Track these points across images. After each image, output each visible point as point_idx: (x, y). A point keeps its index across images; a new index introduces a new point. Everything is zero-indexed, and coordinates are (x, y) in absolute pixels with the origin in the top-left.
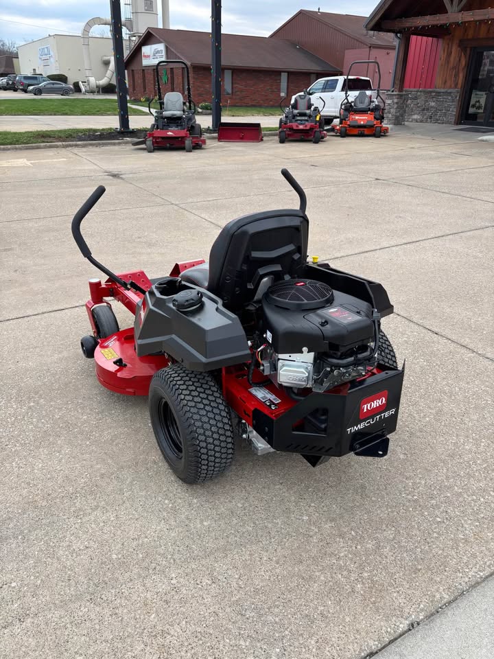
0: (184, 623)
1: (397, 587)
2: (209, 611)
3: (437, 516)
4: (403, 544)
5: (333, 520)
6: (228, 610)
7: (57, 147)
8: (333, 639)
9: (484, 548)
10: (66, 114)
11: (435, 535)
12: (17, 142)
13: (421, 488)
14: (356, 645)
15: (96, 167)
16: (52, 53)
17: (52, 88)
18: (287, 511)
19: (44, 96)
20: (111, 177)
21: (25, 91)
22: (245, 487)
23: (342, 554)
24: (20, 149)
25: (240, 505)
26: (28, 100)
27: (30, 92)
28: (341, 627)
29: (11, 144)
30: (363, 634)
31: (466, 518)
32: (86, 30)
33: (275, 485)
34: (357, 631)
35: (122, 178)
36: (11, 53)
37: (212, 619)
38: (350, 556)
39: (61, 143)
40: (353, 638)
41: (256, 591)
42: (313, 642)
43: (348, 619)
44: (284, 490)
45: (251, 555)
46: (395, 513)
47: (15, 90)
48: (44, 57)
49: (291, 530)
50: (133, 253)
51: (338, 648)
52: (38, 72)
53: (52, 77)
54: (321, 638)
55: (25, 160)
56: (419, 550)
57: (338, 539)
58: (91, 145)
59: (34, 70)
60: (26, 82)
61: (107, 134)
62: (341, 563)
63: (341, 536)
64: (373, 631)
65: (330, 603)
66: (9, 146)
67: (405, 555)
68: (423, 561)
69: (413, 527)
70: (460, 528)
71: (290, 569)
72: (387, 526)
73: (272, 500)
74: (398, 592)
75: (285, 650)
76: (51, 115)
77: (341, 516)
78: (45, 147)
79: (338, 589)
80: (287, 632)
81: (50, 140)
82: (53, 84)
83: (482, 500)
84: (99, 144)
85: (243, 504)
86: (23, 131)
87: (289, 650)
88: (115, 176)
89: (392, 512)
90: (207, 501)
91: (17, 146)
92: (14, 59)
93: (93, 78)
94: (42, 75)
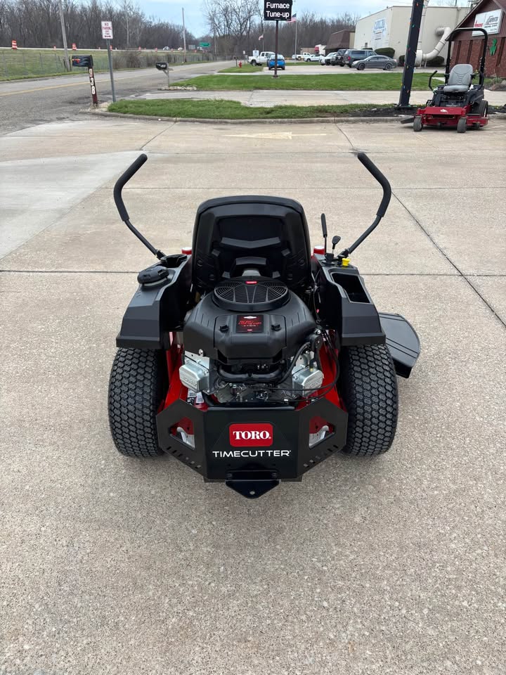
0: (17, 564)
1: (207, 643)
2: (41, 566)
3: (327, 600)
4: (259, 606)
5: (217, 546)
6: (55, 574)
7: (328, 122)
8: (103, 651)
9: (344, 663)
10: (370, 89)
11: (304, 617)
12: (295, 116)
13: (342, 562)
14: (115, 668)
15: (347, 143)
16: (386, 26)
17: (376, 62)
18: (186, 517)
19: (366, 71)
20: (352, 156)
21: (350, 66)
22: (172, 479)
23: (190, 583)
24: (295, 123)
25: (153, 492)
26: (351, 75)
27: (354, 67)
28: (120, 645)
29: (288, 117)
30: (131, 664)
31: (359, 621)
33: (200, 488)
34: (129, 657)
37: (37, 574)
38: (196, 588)
39: (333, 118)
40: (119, 661)
41: (88, 573)
42: (85, 642)
43: (132, 642)
44: (203, 497)
45: (116, 539)
46: (285, 573)
47: (342, 65)
48: (378, 30)
49: (171, 535)
51: (98, 660)
52: (369, 46)
53: (379, 52)
54: (94, 643)
55: (291, 133)
56: (269, 622)
57: (202, 566)
58: (362, 121)
59: (366, 44)
60: (353, 57)
61: (384, 110)
62: (181, 590)
63: (208, 566)
64: (142, 667)
65: (133, 618)
66: (286, 120)
67: (249, 618)
68: (260, 636)
69: (288, 596)
70: (340, 627)
71: (134, 569)
72: (261, 581)
73: (183, 500)
74: (203, 648)
75: (59, 633)
76: (356, 90)
77: (228, 547)
78: (318, 122)
79: (153, 611)
80: (75, 620)
81: (325, 115)
82: (378, 58)
83: (404, 611)
84: (371, 121)
85: (156, 492)
87: (61, 635)
89: (283, 570)
90: (132, 476)
91: (293, 120)
92: (351, 34)
93: (421, 51)
94: (371, 49)
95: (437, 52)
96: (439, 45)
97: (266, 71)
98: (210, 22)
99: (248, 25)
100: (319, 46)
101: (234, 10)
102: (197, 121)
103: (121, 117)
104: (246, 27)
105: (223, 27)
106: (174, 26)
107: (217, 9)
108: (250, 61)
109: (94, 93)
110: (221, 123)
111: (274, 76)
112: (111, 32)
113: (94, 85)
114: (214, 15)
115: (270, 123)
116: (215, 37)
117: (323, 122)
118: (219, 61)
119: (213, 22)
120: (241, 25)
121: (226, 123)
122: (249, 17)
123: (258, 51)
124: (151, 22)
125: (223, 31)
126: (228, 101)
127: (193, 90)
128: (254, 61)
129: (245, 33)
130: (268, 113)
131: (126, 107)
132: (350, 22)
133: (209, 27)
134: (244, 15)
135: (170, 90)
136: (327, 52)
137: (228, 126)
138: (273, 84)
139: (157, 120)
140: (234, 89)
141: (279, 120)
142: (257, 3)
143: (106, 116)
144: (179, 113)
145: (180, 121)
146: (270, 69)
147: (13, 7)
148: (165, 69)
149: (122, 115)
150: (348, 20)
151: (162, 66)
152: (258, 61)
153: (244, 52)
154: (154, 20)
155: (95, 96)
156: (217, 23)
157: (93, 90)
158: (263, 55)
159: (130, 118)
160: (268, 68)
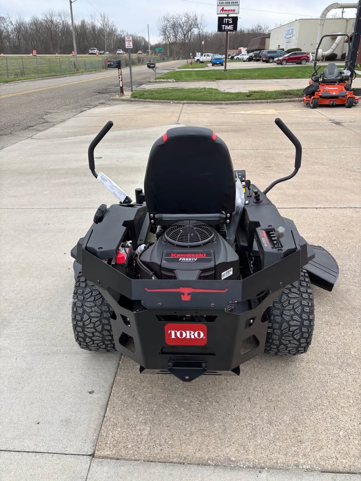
7: (294, 101)
10: (299, 78)
12: (269, 98)
15: (322, 116)
16: (294, 33)
20: (334, 124)
24: (270, 102)
26: (273, 68)
27: (275, 62)
32: (324, 14)
35: (342, 125)
36: (264, 34)
39: (298, 99)
48: (289, 36)
50: (353, 179)
52: (281, 48)
55: (273, 110)
59: (279, 46)
60: (268, 55)
66: (263, 101)
81: (291, 96)
86: (273, 90)
88: (338, 123)
92: (267, 39)
93: (321, 50)
94: (283, 49)
95: (332, 50)
96: (334, 45)
97: (210, 67)
98: (163, 33)
99: (190, 35)
100: (242, 48)
101: (180, 25)
102: (199, 103)
103: (142, 101)
104: (188, 36)
105: (172, 37)
106: (137, 38)
107: (168, 24)
108: (196, 60)
109: (121, 86)
110: (217, 104)
111: (224, 70)
112: (131, 44)
113: (122, 80)
114: (166, 29)
115: (253, 103)
116: (166, 45)
117: (290, 101)
118: (171, 61)
119: (165, 34)
120: (185, 35)
121: (221, 104)
122: (190, 30)
123: (200, 53)
124: (122, 35)
125: (172, 39)
126: (209, 89)
127: (173, 82)
128: (198, 60)
129: (187, 41)
130: (248, 96)
131: (143, 94)
132: (262, 31)
133: (162, 37)
134: (187, 29)
135: (157, 82)
136: (248, 52)
137: (223, 106)
138: (228, 76)
139: (170, 103)
140: (202, 80)
141: (259, 101)
142: (196, 19)
143: (132, 101)
144: (185, 98)
145: (187, 103)
146: (213, 66)
147: (27, 27)
148: (153, 67)
149: (143, 100)
150: (260, 29)
151: (152, 66)
152: (201, 60)
153: (191, 54)
154: (123, 33)
155: (122, 88)
156: (168, 34)
157: (121, 83)
158: (205, 56)
159: (149, 102)
160: (211, 65)
